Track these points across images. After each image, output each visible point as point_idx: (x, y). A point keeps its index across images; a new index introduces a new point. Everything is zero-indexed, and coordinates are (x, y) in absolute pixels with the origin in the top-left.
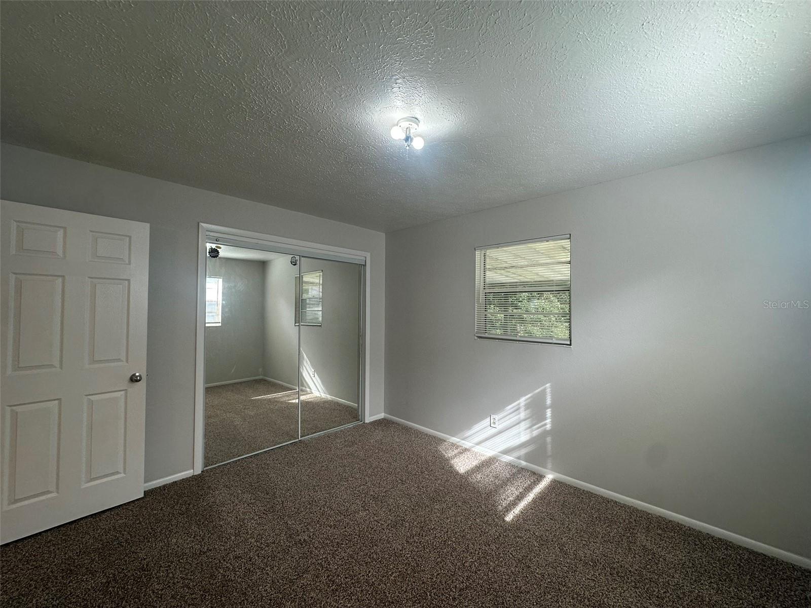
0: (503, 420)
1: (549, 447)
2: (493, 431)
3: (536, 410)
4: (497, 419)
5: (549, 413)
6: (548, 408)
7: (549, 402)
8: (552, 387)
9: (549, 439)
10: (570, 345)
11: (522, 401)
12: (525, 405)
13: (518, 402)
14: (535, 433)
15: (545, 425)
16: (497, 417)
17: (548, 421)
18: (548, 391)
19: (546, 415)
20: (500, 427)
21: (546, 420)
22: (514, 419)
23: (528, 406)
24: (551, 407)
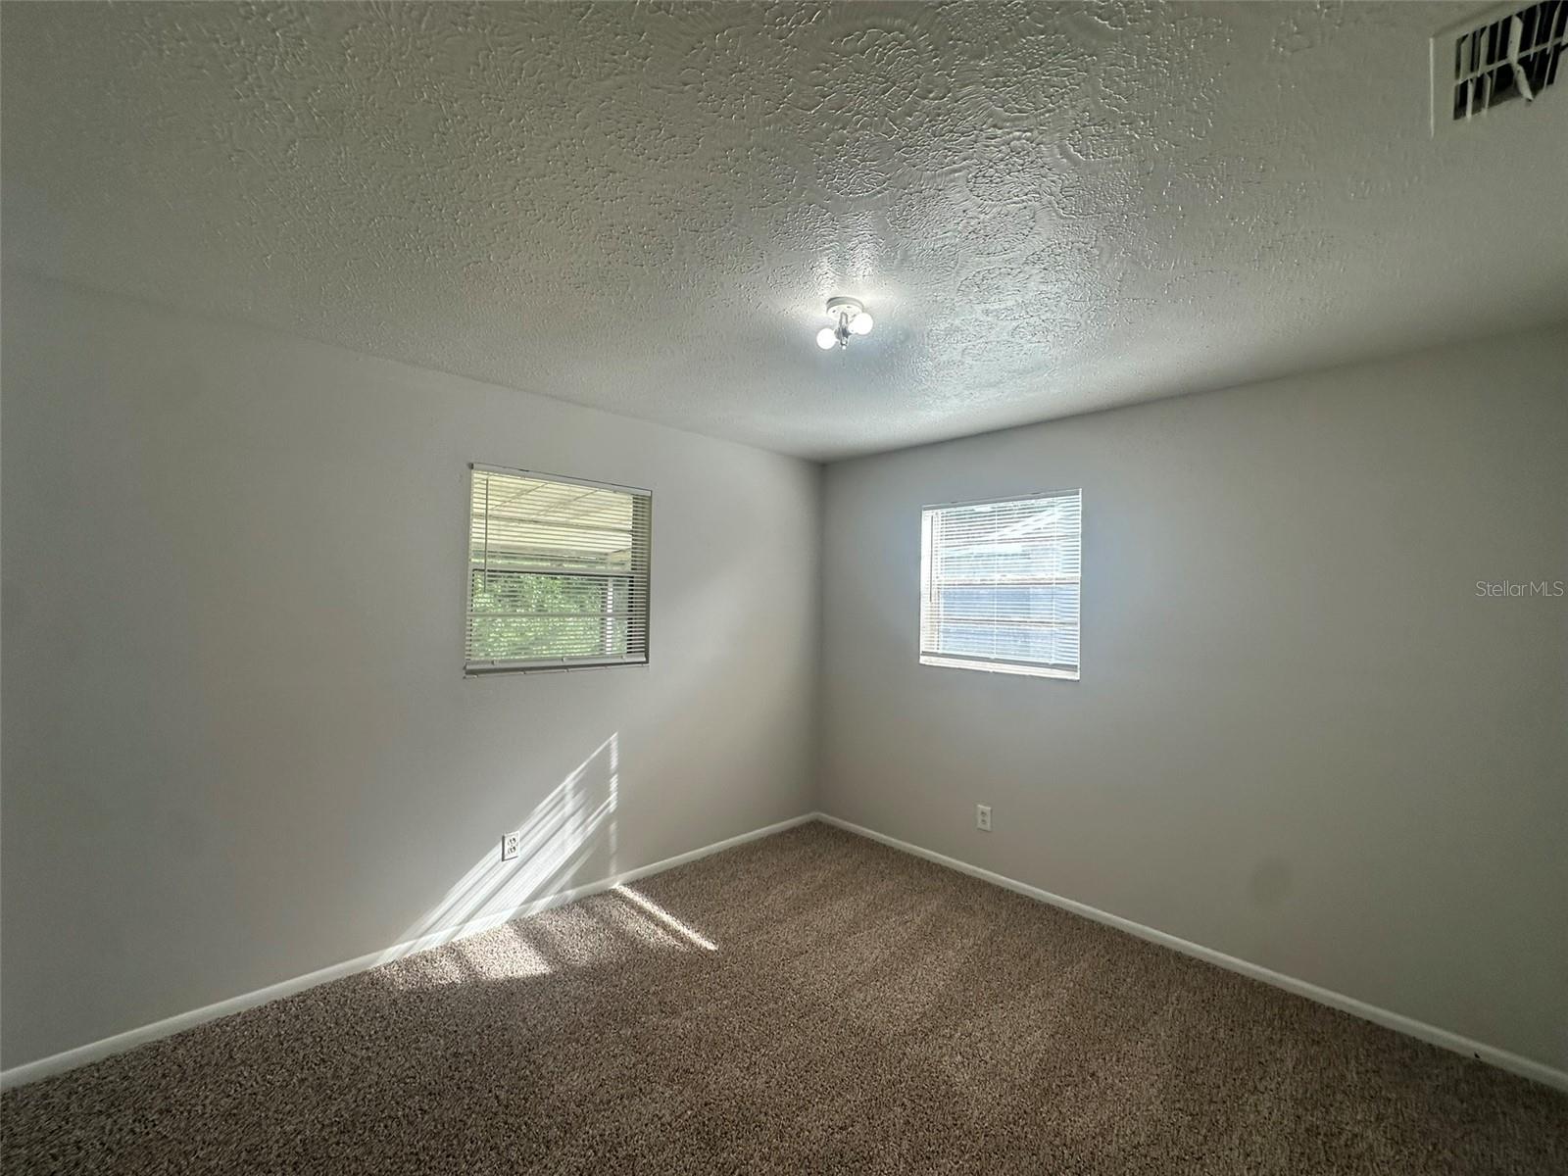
0: (528, 838)
1: (613, 840)
2: (511, 865)
3: (592, 789)
4: (518, 839)
5: (614, 782)
6: (614, 775)
7: (614, 763)
8: (620, 739)
9: (613, 827)
10: (647, 662)
11: (569, 782)
12: (575, 787)
13: (560, 788)
14: (591, 829)
15: (608, 805)
16: (518, 834)
17: (613, 797)
18: (614, 745)
19: (609, 788)
20: (521, 853)
21: (609, 796)
22: (553, 821)
23: (577, 788)
24: (619, 770)
